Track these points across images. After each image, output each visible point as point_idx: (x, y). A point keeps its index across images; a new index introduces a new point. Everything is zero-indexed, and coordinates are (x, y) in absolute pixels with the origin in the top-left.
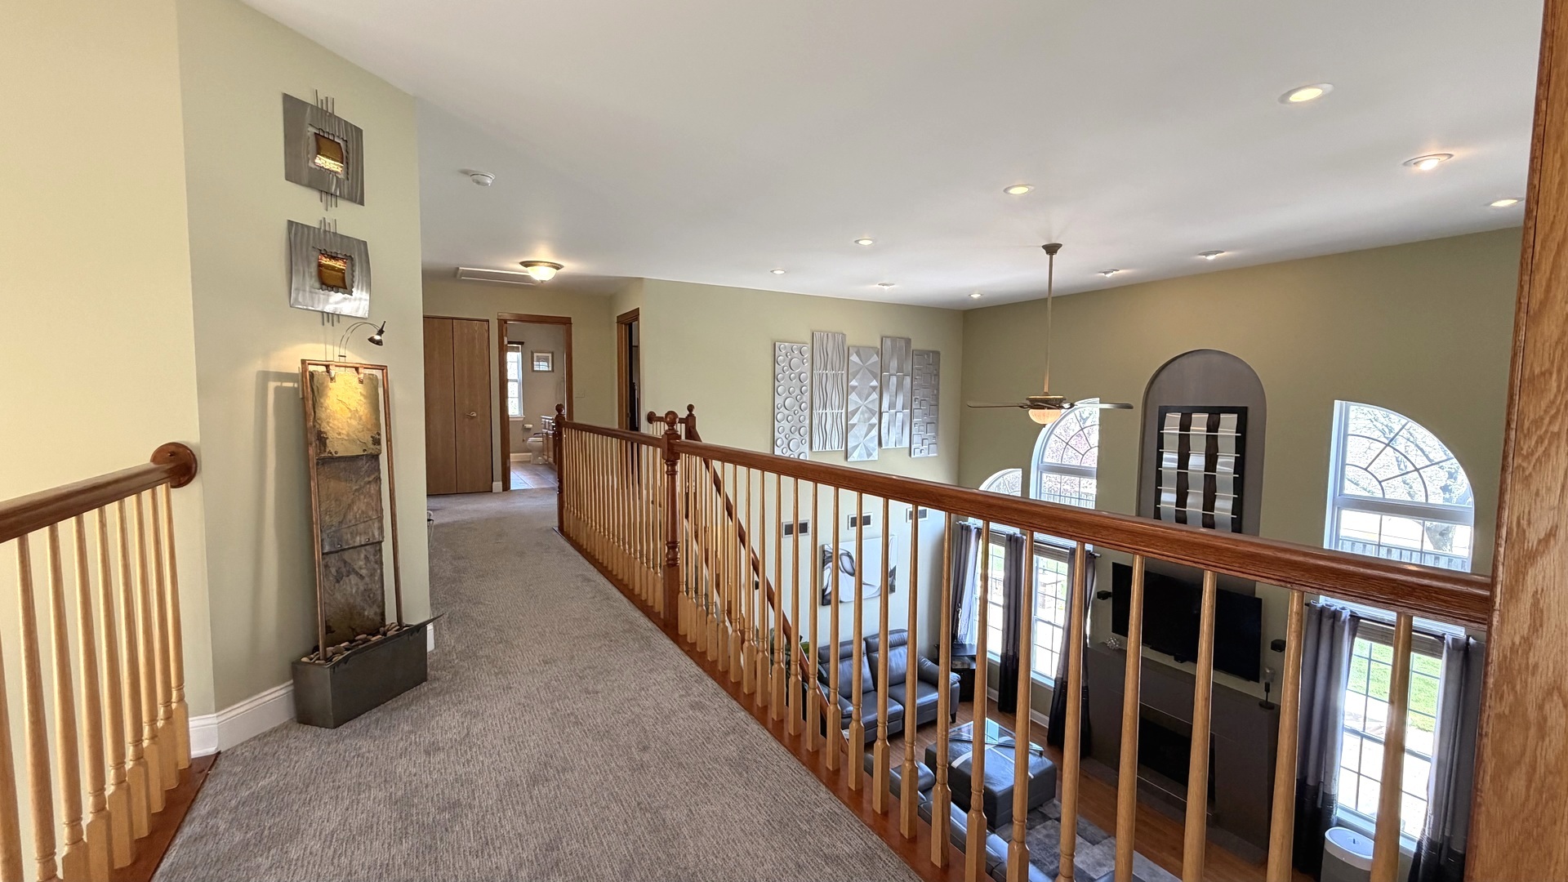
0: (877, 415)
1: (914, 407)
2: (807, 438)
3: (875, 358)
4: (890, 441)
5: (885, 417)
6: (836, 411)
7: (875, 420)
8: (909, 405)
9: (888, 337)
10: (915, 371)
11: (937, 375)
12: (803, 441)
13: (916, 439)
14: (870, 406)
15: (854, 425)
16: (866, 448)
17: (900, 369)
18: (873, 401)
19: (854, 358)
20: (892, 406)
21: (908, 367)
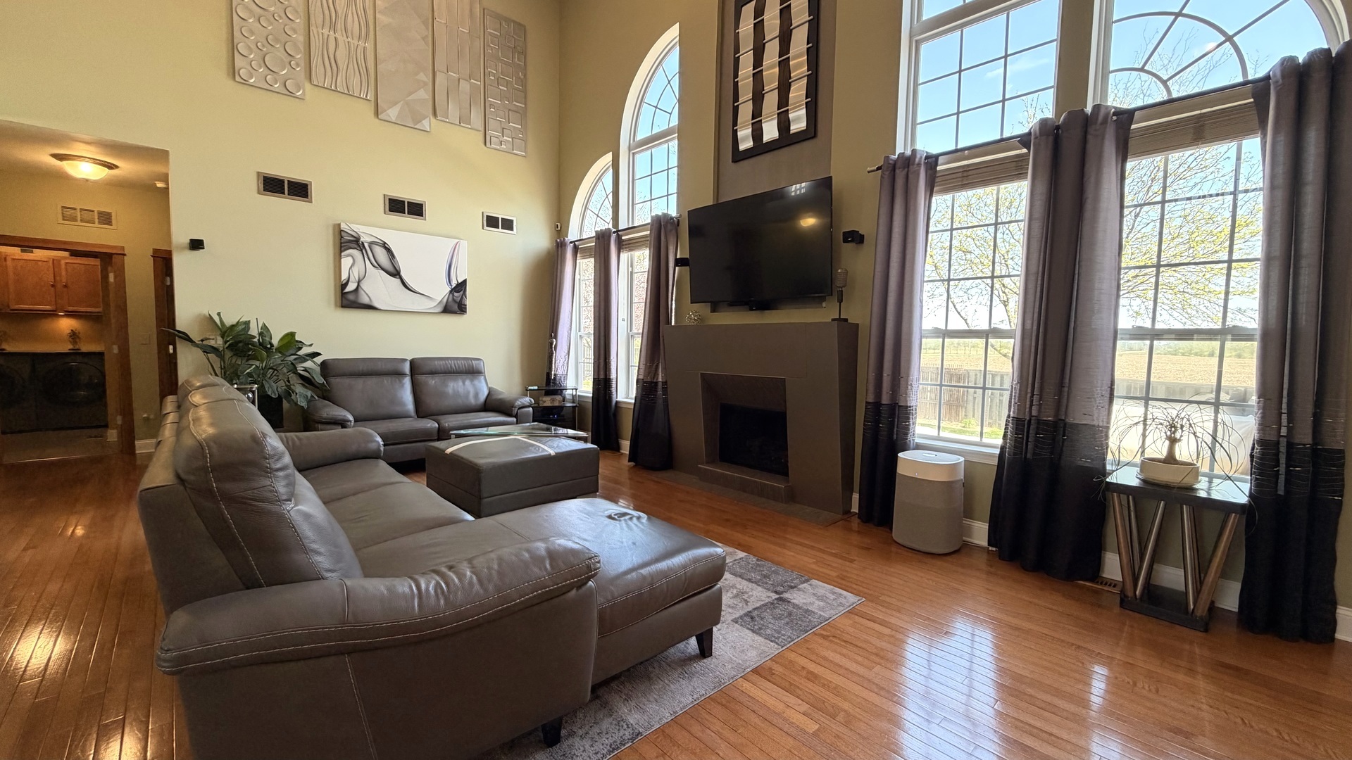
0: (429, 72)
1: (487, 79)
2: (301, 59)
4: (450, 113)
5: (442, 79)
6: (355, 42)
7: (425, 76)
8: (481, 76)
10: (489, 37)
12: (293, 63)
13: (493, 124)
14: (416, 56)
15: (389, 72)
16: (411, 114)
18: (421, 52)
20: (452, 67)
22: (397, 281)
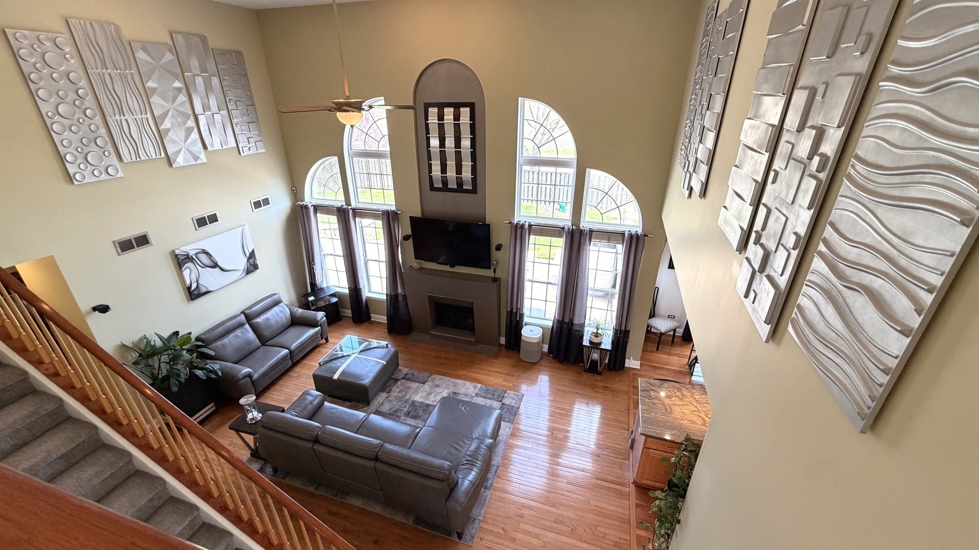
0: (192, 118)
1: (230, 108)
2: (110, 147)
3: (169, 57)
4: (215, 143)
5: (202, 120)
6: (139, 116)
7: (191, 123)
8: (224, 105)
9: (179, 33)
10: (221, 72)
11: (246, 75)
12: (106, 153)
13: (241, 138)
14: (181, 109)
15: (168, 130)
16: (191, 153)
17: (203, 69)
18: (182, 103)
19: (141, 55)
20: (206, 108)
21: (211, 66)
22: (218, 269)
